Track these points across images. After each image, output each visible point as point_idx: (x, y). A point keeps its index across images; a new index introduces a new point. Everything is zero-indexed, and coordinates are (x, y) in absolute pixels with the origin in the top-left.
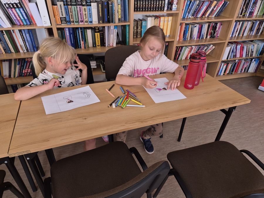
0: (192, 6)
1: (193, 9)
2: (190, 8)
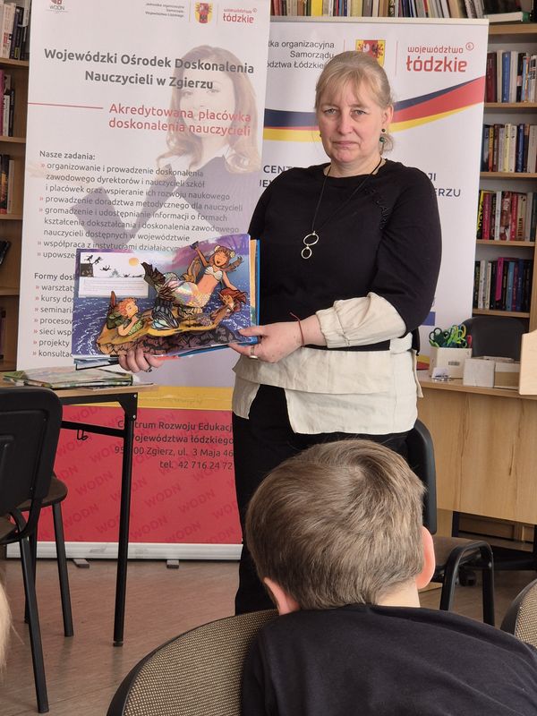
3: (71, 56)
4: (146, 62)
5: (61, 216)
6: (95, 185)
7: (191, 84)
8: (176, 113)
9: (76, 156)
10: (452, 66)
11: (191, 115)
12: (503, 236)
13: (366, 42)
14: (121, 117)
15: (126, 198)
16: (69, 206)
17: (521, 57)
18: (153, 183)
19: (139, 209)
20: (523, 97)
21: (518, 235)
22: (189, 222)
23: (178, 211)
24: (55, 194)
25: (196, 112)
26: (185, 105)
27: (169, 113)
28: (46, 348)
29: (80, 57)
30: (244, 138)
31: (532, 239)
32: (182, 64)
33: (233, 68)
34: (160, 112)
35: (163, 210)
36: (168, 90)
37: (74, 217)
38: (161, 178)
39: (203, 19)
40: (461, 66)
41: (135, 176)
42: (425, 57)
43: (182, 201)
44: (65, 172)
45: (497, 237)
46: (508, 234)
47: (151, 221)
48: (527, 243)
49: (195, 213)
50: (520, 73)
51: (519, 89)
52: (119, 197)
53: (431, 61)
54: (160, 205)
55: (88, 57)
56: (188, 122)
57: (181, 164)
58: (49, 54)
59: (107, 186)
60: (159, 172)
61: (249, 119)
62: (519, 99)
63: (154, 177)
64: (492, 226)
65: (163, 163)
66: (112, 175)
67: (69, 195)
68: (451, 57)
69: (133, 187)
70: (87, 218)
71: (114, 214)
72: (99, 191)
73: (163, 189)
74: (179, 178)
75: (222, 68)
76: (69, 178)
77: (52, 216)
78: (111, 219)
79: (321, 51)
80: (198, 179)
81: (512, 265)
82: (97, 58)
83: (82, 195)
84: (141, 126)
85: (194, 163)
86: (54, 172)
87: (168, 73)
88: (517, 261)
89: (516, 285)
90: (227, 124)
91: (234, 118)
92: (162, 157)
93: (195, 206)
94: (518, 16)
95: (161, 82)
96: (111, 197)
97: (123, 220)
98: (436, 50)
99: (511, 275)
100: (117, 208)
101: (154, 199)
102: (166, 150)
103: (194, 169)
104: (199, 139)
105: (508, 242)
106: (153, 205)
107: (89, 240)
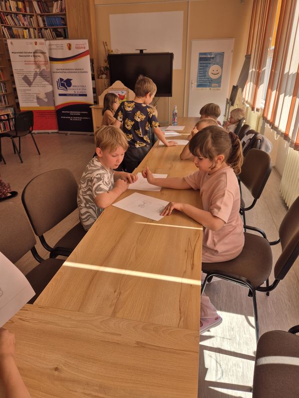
3: (16, 53)
7: (36, 56)
8: (35, 61)
9: (20, 70)
11: (38, 62)
15: (30, 76)
18: (34, 74)
24: (19, 76)
26: (36, 60)
32: (34, 53)
33: (43, 53)
39: (36, 44)
44: (20, 73)
55: (19, 53)
57: (38, 70)
58: (13, 53)
61: (47, 62)
65: (35, 70)
70: (25, 80)
71: (29, 79)
72: (26, 76)
74: (38, 73)
75: (41, 53)
77: (19, 80)
82: (21, 53)
83: (23, 76)
86: (17, 73)
87: (32, 54)
90: (44, 63)
91: (45, 62)
96: (28, 77)
103: (40, 71)
104: (40, 66)
106: (35, 78)
107: (26, 84)
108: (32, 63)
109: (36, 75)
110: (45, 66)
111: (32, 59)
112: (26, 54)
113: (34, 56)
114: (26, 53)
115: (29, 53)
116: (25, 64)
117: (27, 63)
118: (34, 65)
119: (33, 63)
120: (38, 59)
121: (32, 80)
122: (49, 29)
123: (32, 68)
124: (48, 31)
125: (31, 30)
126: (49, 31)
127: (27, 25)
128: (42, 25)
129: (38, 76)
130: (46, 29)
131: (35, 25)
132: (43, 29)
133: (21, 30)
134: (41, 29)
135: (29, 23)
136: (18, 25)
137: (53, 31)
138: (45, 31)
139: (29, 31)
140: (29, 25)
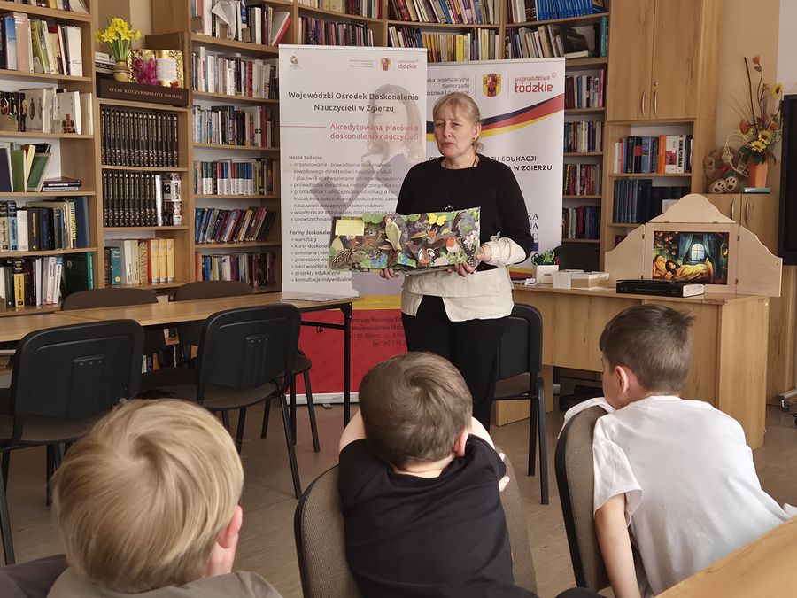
0: (208, 219)
1: (210, 224)
2: (204, 222)
3: (305, 96)
4: (351, 97)
5: (304, 195)
6: (325, 175)
7: (380, 109)
8: (372, 128)
9: (311, 158)
10: (543, 88)
11: (381, 129)
12: (582, 192)
13: (489, 76)
14: (337, 132)
15: (344, 182)
16: (309, 189)
17: (589, 80)
18: (360, 172)
19: (352, 189)
20: (591, 105)
21: (591, 192)
22: (383, 196)
23: (376, 189)
24: (299, 182)
25: (384, 127)
26: (377, 122)
27: (367, 128)
28: (299, 277)
29: (310, 96)
30: (415, 141)
31: (600, 194)
32: (374, 97)
33: (405, 98)
34: (362, 128)
35: (367, 188)
36: (366, 114)
37: (312, 196)
38: (365, 169)
39: (385, 68)
40: (549, 88)
41: (349, 169)
42: (526, 83)
43: (379, 183)
44: (305, 168)
45: (578, 194)
46: (585, 191)
47: (360, 196)
48: (597, 196)
49: (387, 190)
50: (588, 89)
51: (588, 99)
52: (339, 182)
53: (530, 86)
54: (365, 186)
55: (316, 96)
56: (379, 133)
57: (376, 160)
58: (291, 95)
59: (331, 175)
60: (363, 165)
61: (417, 129)
62: (588, 106)
63: (360, 168)
64: (575, 186)
65: (365, 160)
66: (333, 168)
67: (308, 182)
68: (542, 83)
69: (348, 175)
70: (321, 196)
71: (337, 192)
72: (327, 179)
73: (366, 175)
74: (376, 169)
75: (399, 98)
76: (307, 172)
77: (299, 195)
78: (336, 196)
79: (461, 83)
80: (388, 169)
81: (588, 210)
82: (321, 96)
83: (317, 182)
84: (350, 137)
85: (384, 159)
86: (298, 168)
87: (365, 103)
88: (591, 207)
89: (590, 222)
90: (403, 133)
91: (408, 129)
92: (364, 156)
93: (386, 185)
94: (585, 54)
95: (361, 109)
96: (335, 182)
97: (343, 196)
98: (533, 79)
99: (588, 216)
100: (338, 189)
101: (361, 182)
102: (366, 151)
103: (384, 163)
104: (387, 143)
105: (585, 196)
106: (360, 186)
107: (323, 209)
108: (357, 132)
109: (366, 176)
110: (408, 145)
111: (362, 118)
112: (341, 103)
113: (373, 109)
114: (344, 97)
115: (356, 97)
116: (333, 136)
117: (340, 133)
118: (364, 142)
119: (365, 132)
120: (384, 119)
121: (347, 196)
122: (541, 28)
123: (357, 152)
124: (540, 34)
125: (483, 35)
126: (543, 35)
127: (471, 21)
128: (520, 16)
129: (371, 182)
130: (534, 28)
131: (497, 19)
132: (522, 31)
133: (450, 35)
134: (516, 29)
135: (478, 12)
136: (441, 22)
137: (555, 35)
138: (529, 37)
139: (474, 38)
140: (479, 18)
